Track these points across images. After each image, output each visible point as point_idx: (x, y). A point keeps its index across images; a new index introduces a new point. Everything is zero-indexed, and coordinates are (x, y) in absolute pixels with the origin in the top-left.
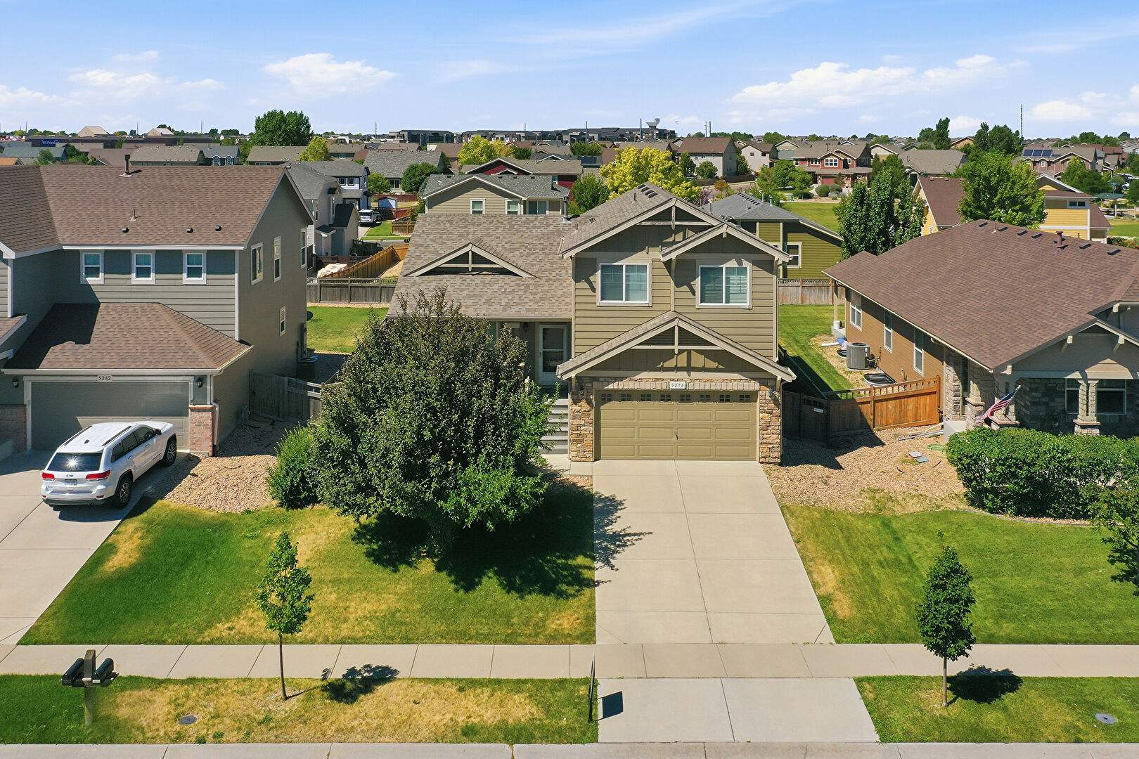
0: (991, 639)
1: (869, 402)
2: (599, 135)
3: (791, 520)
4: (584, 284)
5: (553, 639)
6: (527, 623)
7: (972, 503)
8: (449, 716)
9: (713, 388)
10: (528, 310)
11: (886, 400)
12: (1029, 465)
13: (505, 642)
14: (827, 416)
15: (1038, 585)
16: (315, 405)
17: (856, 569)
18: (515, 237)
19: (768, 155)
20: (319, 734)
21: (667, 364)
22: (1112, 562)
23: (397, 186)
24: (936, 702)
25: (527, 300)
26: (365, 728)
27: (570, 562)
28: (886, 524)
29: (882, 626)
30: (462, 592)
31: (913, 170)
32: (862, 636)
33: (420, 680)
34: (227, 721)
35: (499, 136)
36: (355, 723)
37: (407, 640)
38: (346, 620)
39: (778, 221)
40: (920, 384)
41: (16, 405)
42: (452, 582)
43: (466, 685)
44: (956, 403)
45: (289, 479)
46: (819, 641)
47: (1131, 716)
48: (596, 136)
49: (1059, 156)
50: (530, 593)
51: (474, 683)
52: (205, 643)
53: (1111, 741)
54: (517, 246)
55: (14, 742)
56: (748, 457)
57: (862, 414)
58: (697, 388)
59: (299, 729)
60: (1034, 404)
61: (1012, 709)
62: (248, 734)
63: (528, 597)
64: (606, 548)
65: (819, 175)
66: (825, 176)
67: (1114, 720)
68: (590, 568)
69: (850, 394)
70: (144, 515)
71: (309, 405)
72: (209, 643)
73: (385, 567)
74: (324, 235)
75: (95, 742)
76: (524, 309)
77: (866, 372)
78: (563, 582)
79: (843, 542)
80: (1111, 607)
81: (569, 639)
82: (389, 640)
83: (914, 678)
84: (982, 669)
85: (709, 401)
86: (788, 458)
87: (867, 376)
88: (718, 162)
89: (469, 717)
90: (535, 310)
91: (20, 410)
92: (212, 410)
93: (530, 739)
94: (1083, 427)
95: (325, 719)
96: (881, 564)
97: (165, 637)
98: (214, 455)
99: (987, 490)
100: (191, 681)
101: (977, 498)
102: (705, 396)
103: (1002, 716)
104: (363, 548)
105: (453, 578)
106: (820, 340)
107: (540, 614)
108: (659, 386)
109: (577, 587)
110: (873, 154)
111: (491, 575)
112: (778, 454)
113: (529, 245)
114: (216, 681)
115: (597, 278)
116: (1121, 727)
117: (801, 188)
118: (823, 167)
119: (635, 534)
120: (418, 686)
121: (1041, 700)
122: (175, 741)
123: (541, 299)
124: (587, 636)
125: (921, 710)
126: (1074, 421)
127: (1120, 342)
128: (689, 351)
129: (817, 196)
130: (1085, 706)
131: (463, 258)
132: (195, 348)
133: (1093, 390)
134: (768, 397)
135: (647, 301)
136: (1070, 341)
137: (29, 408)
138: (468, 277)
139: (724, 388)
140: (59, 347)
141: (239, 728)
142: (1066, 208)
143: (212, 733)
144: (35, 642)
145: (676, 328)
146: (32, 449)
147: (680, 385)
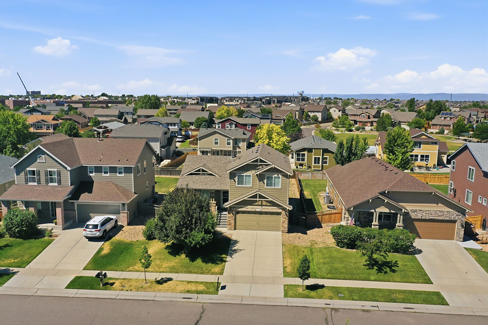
0: (323, 278)
1: (320, 215)
2: (277, 99)
3: (284, 248)
4: (233, 180)
5: (213, 274)
6: (207, 270)
7: (337, 245)
8: (184, 288)
9: (269, 211)
10: (217, 187)
11: (326, 215)
13: (201, 274)
14: (306, 219)
15: (343, 266)
19: (341, 111)
20: (154, 290)
21: (255, 204)
22: (366, 261)
23: (192, 125)
24: (300, 290)
25: (217, 184)
26: (164, 289)
27: (221, 256)
28: (311, 250)
30: (191, 262)
31: (396, 120)
32: (290, 276)
34: (133, 287)
35: (237, 99)
36: (162, 289)
37: (176, 272)
38: (162, 268)
39: (320, 149)
40: (336, 210)
41: (73, 210)
42: (189, 260)
43: (189, 282)
45: (148, 233)
46: (279, 277)
47: (347, 295)
48: (276, 100)
49: (455, 115)
51: (191, 282)
52: (127, 271)
55: (85, 289)
56: (278, 230)
57: (318, 219)
58: (264, 211)
59: (149, 289)
61: (318, 292)
63: (208, 264)
64: (231, 253)
65: (358, 121)
67: (343, 295)
68: (226, 258)
70: (110, 241)
71: (155, 211)
72: (128, 271)
73: (173, 256)
74: (163, 150)
75: (103, 290)
77: (329, 205)
78: (218, 261)
79: (296, 254)
80: (359, 272)
81: (216, 274)
82: (172, 272)
84: (316, 284)
86: (290, 231)
87: (328, 207)
88: (319, 116)
89: (189, 289)
91: (74, 212)
92: (127, 213)
93: (202, 293)
95: (155, 287)
97: (118, 270)
98: (128, 225)
100: (124, 279)
101: (340, 243)
102: (266, 213)
103: (315, 293)
104: (167, 251)
106: (321, 193)
107: (210, 268)
108: (253, 210)
109: (221, 262)
110: (381, 112)
111: (199, 258)
112: (287, 230)
114: (130, 279)
115: (236, 178)
116: (343, 297)
117: (350, 128)
118: (360, 118)
119: (240, 250)
120: (177, 282)
121: (327, 291)
122: (121, 290)
123: (221, 183)
124: (221, 273)
125: (296, 291)
126: (372, 223)
127: (386, 202)
128: (262, 201)
129: (355, 130)
130: (337, 292)
131: (199, 170)
132: (122, 195)
133: (378, 215)
134: (284, 214)
135: (251, 185)
136: (370, 201)
137: (76, 211)
138: (200, 176)
139: (272, 211)
140: (84, 194)
141: (136, 289)
142: (430, 144)
143: (129, 289)
144: (87, 270)
145: (258, 194)
146: (78, 222)
147: (259, 210)
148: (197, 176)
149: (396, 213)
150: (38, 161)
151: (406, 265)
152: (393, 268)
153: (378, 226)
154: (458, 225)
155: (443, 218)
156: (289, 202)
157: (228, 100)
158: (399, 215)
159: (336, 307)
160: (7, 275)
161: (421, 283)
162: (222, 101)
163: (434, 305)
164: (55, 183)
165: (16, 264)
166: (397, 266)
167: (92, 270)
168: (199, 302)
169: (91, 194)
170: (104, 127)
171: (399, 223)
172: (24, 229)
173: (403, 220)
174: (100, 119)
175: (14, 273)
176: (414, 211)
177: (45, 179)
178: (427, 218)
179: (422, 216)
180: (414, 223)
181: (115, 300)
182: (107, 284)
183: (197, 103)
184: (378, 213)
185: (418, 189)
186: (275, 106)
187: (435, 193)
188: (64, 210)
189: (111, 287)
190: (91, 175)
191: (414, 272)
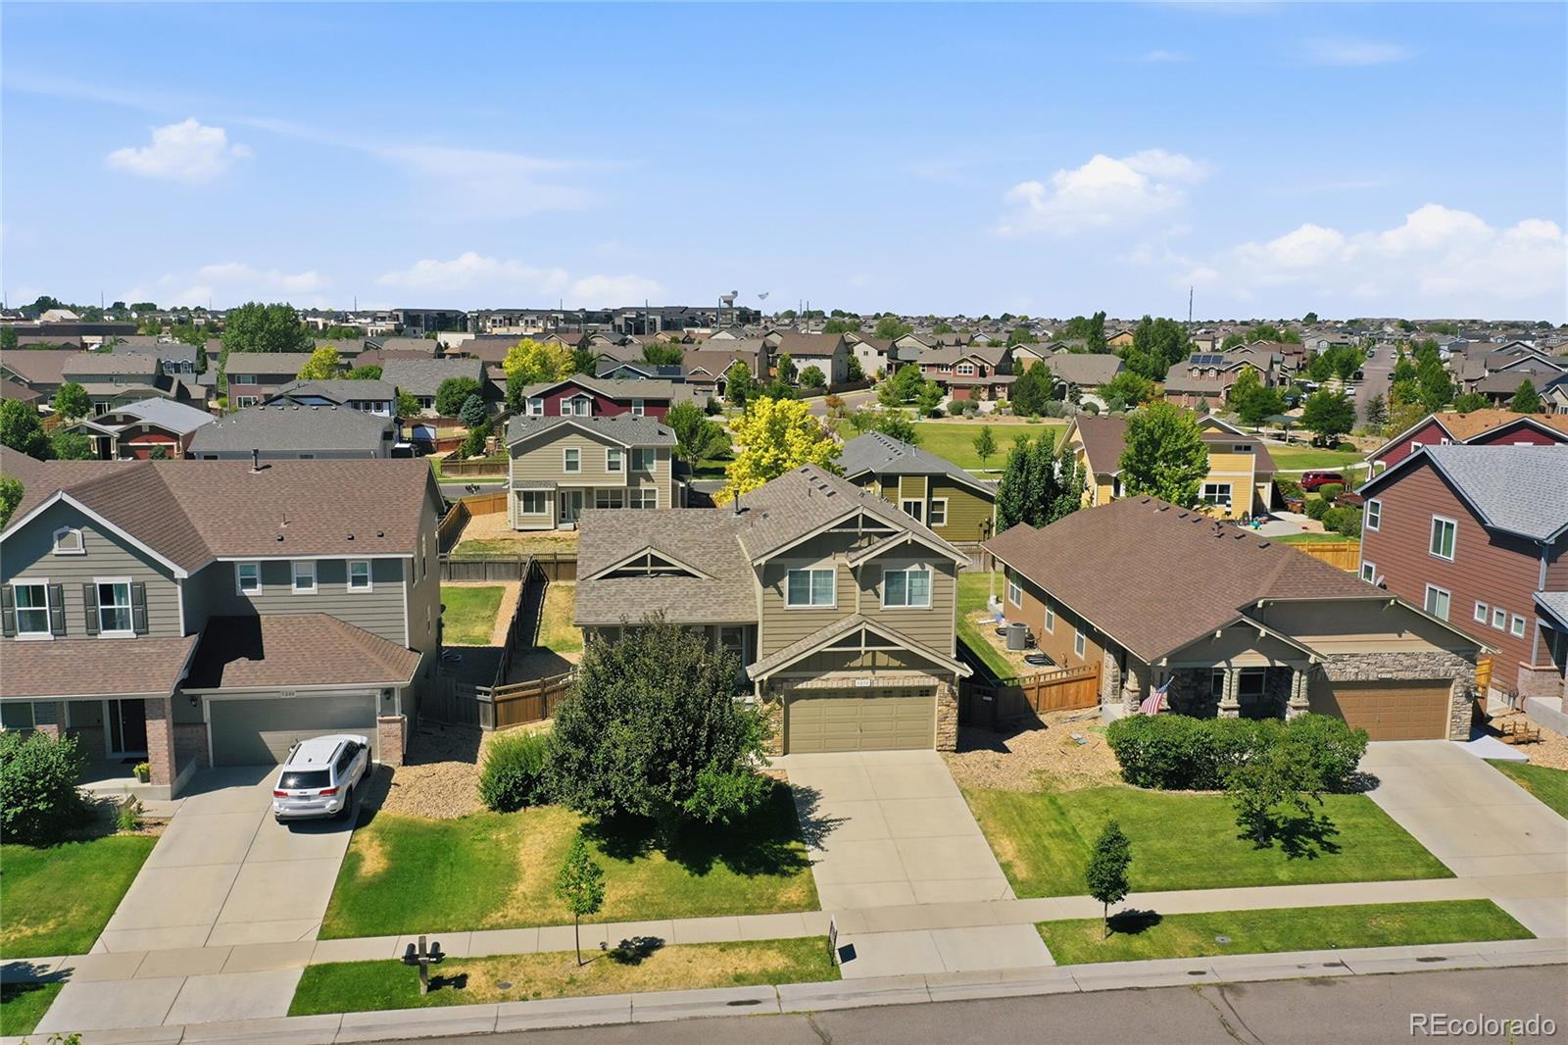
0: (1140, 889)
1: (1033, 688)
2: (662, 317)
3: (972, 802)
4: (772, 590)
5: (786, 908)
6: (761, 898)
7: (1127, 780)
8: (720, 969)
9: (896, 685)
10: (713, 614)
11: (1050, 686)
12: (1177, 747)
13: (746, 914)
14: (995, 702)
15: (1179, 846)
16: (485, 709)
17: (1030, 841)
18: (687, 534)
19: (885, 354)
20: (619, 987)
21: (852, 665)
22: (1239, 824)
23: (428, 406)
24: (1098, 935)
25: (710, 603)
26: (654, 981)
27: (785, 846)
28: (1053, 801)
29: (1054, 884)
30: (697, 876)
31: (1062, 380)
32: (1038, 892)
33: (686, 945)
34: (539, 983)
35: (529, 318)
36: (646, 978)
37: (662, 916)
39: (923, 475)
40: (1081, 670)
41: (195, 724)
42: (684, 868)
43: (725, 947)
44: (1115, 687)
45: (502, 785)
46: (1004, 898)
47: (1242, 937)
48: (658, 319)
49: (1231, 363)
50: (757, 874)
51: (732, 945)
53: (1226, 954)
54: (691, 544)
55: (368, 1009)
56: (927, 746)
57: (1026, 699)
58: (881, 685)
59: (601, 986)
60: (1183, 688)
61: (1154, 938)
62: (561, 991)
63: (756, 877)
64: (813, 834)
65: (951, 385)
66: (957, 387)
67: (1228, 940)
68: (804, 851)
69: (1016, 681)
70: (372, 825)
71: (478, 710)
73: (621, 859)
75: (436, 1005)
76: (709, 612)
77: (1026, 652)
78: (783, 862)
79: (1017, 819)
80: (1235, 859)
81: (799, 907)
82: (646, 918)
83: (1080, 921)
84: (1132, 911)
85: (889, 696)
86: (963, 745)
87: (1027, 658)
88: (825, 367)
89: (736, 968)
90: (721, 614)
91: (203, 729)
92: (401, 720)
93: (789, 981)
94: (1225, 710)
95: (621, 977)
96: (1050, 835)
97: (449, 927)
98: (404, 764)
99: (1140, 769)
100: (492, 957)
101: (1131, 775)
102: (888, 692)
103: (1146, 942)
104: (594, 843)
105: (685, 865)
106: (977, 617)
107: (770, 889)
108: (844, 685)
109: (796, 867)
110: (1014, 356)
111: (718, 861)
112: (954, 742)
113: (703, 542)
114: (514, 956)
115: (785, 583)
116: (1232, 945)
117: (931, 405)
118: (955, 375)
119: (836, 820)
120: (684, 949)
121: (1176, 930)
122: (502, 1000)
123: (725, 601)
124: (814, 905)
125: (1087, 943)
126: (1218, 704)
127: (1262, 634)
128: (874, 652)
129: (948, 414)
130: (1209, 931)
131: (642, 561)
132: (377, 659)
133: (1235, 677)
134: (946, 692)
135: (833, 604)
136: (1218, 634)
137: (209, 726)
138: (647, 580)
139: (906, 684)
140: (233, 663)
141: (553, 989)
142: (1231, 453)
143: (531, 992)
144: (334, 938)
145: (864, 631)
146: (214, 765)
147: (866, 683)
148: (635, 582)
149: (1289, 667)
150: (56, 550)
151: (1356, 826)
152: (1325, 838)
153: (1237, 712)
154: (1454, 694)
155: (1416, 676)
156: (958, 652)
157: (501, 321)
158: (1297, 674)
159: (1230, 979)
160: (33, 990)
161: (1426, 877)
162: (480, 324)
163: (1494, 940)
164: (122, 628)
165: (51, 944)
166: (1331, 831)
167: (353, 937)
168: (794, 1013)
169: (262, 662)
170: (124, 416)
171: (1298, 698)
172: (42, 806)
173: (1309, 690)
174: (91, 389)
175: (58, 979)
176: (1337, 659)
177: (83, 616)
178: (1371, 678)
179: (1357, 674)
180: (1336, 694)
181: (494, 1036)
182: (437, 983)
183: (398, 332)
184: (1236, 671)
185: (1348, 592)
186: (672, 339)
187: (1396, 602)
188: (175, 725)
189: (459, 991)
190: (248, 592)
191: (1387, 844)
